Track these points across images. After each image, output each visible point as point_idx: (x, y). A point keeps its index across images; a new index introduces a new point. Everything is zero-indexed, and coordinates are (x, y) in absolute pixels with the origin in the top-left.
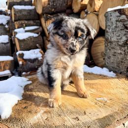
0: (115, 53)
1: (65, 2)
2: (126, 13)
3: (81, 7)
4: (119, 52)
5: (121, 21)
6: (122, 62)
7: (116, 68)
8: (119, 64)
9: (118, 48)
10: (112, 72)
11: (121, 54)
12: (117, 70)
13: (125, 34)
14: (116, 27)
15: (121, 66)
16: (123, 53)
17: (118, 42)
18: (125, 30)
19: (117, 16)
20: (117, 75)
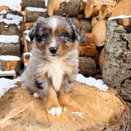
0: (111, 65)
1: (77, 7)
2: (124, 23)
3: (92, 13)
4: (115, 64)
5: (118, 32)
6: (117, 76)
7: (111, 82)
8: (114, 77)
9: (114, 60)
10: (105, 85)
11: (116, 67)
12: (111, 84)
13: (122, 46)
14: (113, 37)
15: (115, 80)
16: (118, 66)
17: (114, 53)
18: (122, 41)
19: (115, 26)
20: (109, 89)
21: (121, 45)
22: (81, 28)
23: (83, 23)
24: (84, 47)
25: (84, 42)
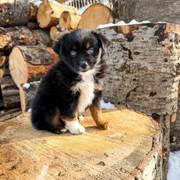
0: (111, 79)
3: (51, 21)
4: (116, 77)
5: (117, 40)
6: (120, 90)
7: (113, 99)
8: (116, 92)
9: (115, 72)
10: (109, 103)
11: (118, 79)
12: (113, 101)
13: (123, 56)
14: (111, 48)
15: (118, 95)
16: (121, 78)
17: (115, 65)
18: (123, 51)
19: (113, 35)
21: (122, 54)
22: (37, 41)
23: (38, 34)
24: (48, 67)
25: (47, 60)
